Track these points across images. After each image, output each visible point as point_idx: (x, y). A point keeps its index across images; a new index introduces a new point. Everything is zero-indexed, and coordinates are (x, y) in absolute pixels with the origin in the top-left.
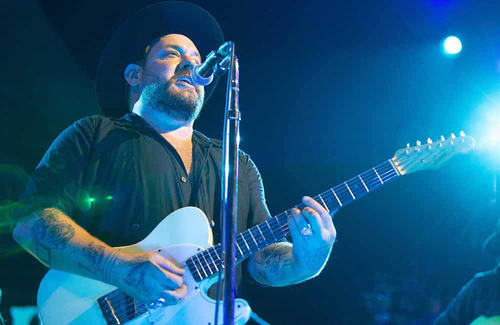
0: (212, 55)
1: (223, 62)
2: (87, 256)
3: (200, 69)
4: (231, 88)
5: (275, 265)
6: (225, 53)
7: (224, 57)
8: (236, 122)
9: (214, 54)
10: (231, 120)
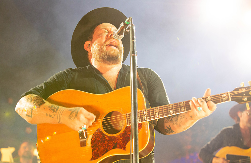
0: (122, 25)
1: (127, 28)
2: (51, 110)
3: (117, 31)
4: (132, 40)
5: (175, 121)
6: (128, 23)
7: (128, 25)
8: (135, 57)
9: (123, 24)
10: (133, 56)
